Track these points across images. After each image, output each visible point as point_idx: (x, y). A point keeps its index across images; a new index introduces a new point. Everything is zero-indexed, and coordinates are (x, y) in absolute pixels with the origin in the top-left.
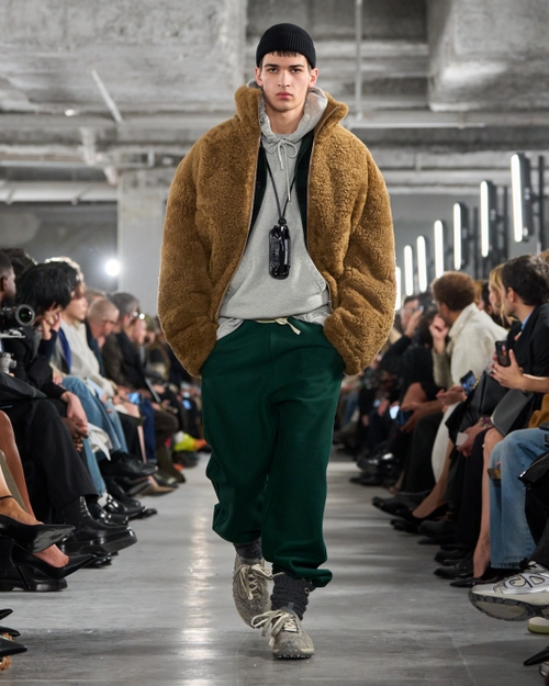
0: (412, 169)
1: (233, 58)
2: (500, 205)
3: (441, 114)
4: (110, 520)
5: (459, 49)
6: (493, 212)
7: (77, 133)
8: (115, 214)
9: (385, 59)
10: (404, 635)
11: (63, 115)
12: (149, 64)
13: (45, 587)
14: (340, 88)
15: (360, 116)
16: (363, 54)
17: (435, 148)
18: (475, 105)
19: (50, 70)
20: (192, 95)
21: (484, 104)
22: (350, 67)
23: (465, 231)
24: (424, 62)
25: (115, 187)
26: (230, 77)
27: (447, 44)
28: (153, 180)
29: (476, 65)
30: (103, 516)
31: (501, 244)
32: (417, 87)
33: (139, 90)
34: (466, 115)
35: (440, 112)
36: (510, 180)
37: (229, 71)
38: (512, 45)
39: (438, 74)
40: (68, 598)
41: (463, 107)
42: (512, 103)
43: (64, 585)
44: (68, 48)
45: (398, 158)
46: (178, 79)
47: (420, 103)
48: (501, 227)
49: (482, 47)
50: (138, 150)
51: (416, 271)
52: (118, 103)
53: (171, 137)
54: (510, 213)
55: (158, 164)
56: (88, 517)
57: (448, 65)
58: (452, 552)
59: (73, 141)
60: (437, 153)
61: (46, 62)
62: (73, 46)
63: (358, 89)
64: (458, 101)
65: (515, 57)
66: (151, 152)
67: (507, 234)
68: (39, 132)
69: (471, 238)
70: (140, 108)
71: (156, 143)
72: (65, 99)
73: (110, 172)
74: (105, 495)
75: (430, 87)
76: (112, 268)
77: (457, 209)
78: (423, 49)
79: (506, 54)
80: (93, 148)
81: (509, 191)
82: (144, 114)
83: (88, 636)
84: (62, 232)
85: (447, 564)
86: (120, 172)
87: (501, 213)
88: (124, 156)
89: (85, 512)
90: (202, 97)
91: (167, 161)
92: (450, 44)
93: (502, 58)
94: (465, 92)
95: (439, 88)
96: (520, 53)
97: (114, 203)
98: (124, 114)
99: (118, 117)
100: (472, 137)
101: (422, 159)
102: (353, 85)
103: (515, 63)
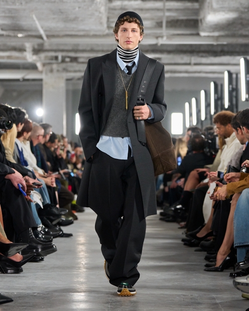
0: (189, 64)
1: (103, 9)
2: (234, 83)
3: (205, 37)
4: (44, 238)
5: (215, 5)
6: (231, 86)
7: (23, 45)
8: (41, 85)
9: (177, 10)
10: (192, 297)
11: (17, 37)
12: (61, 12)
13: (12, 271)
14: (154, 24)
15: (165, 38)
16: (167, 7)
17: (201, 54)
18: (222, 33)
19: (12, 15)
20: (82, 27)
21: (226, 33)
22: (160, 14)
23: (216, 95)
24: (197, 12)
25: (41, 72)
26: (101, 18)
27: (209, 3)
28: (60, 69)
29: (223, 13)
30: (40, 236)
31: (234, 102)
32: (193, 24)
33: (56, 25)
34: (218, 38)
35: (205, 36)
36: (240, 70)
37: (100, 15)
38: (241, 4)
39: (204, 18)
40: (24, 277)
41: (216, 34)
42: (240, 32)
43: (22, 271)
44: (21, 4)
45: (182, 59)
46: (75, 19)
47: (194, 32)
48: (234, 94)
49: (226, 5)
50: (53, 54)
51: (191, 115)
52: (45, 31)
53: (70, 48)
54: (239, 87)
55: (63, 61)
56: (33, 238)
57: (209, 13)
58: (213, 255)
59: (22, 50)
60: (202, 56)
61: (10, 11)
62: (24, 3)
63: (164, 24)
64: (213, 31)
65: (242, 10)
66: (60, 55)
67: (237, 97)
68: (5, 45)
69: (219, 99)
70: (56, 33)
71: (62, 51)
72: (19, 29)
73: (39, 65)
74: (41, 225)
75: (200, 24)
76: (39, 112)
77: (212, 84)
78: (196, 5)
79: (238, 8)
80: (31, 53)
81: (239, 76)
82: (58, 36)
83: (35, 296)
84: (15, 94)
85: (211, 262)
86: (44, 65)
87: (234, 87)
88: (46, 57)
89: (32, 235)
90: (87, 28)
91: (68, 60)
92: (211, 3)
93: (236, 10)
94: (217, 27)
95: (204, 25)
96: (245, 8)
97: (41, 80)
98: (48, 36)
99: (45, 38)
100: (219, 49)
101: (194, 59)
102: (161, 23)
103: (242, 12)
